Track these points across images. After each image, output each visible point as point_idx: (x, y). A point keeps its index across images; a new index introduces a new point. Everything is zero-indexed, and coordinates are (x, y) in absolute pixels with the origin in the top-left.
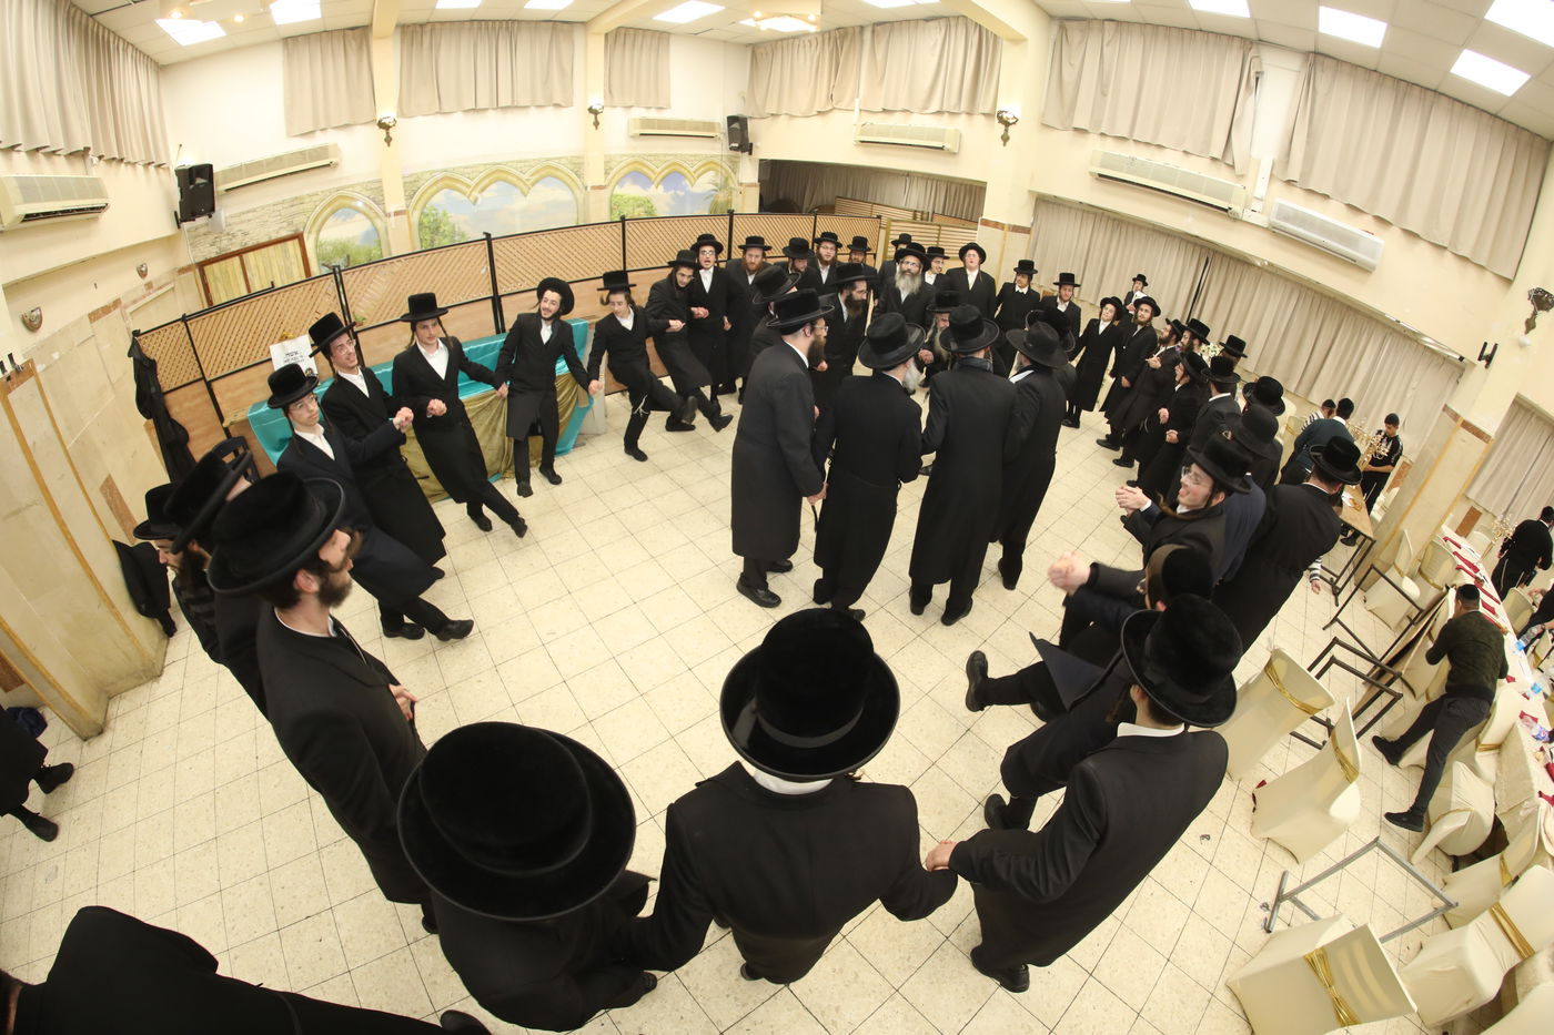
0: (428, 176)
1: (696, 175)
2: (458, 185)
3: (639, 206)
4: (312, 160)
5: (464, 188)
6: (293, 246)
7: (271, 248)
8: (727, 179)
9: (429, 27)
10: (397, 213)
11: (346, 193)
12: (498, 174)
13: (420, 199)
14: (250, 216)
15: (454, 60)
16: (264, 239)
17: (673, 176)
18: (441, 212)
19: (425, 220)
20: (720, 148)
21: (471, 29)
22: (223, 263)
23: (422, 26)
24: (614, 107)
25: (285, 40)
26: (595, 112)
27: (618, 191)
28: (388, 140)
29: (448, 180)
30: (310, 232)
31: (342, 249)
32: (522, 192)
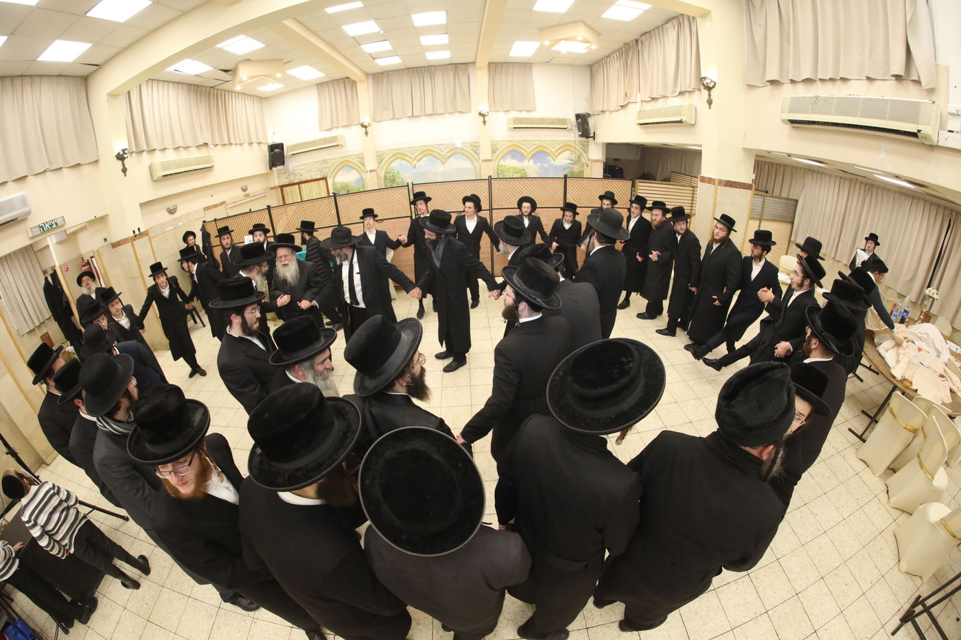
0: (389, 152)
1: (556, 154)
2: (406, 157)
3: (516, 173)
4: (330, 143)
5: (408, 159)
6: (322, 183)
7: (313, 183)
8: (579, 157)
9: (386, 74)
10: (371, 171)
11: (348, 159)
12: (427, 152)
13: (385, 164)
14: (304, 167)
15: (400, 90)
16: (309, 178)
17: (540, 154)
18: (396, 172)
19: (388, 175)
20: (573, 136)
21: (408, 73)
22: (291, 187)
23: (382, 73)
24: (497, 111)
25: (317, 85)
26: (484, 116)
27: (502, 163)
28: (366, 133)
29: (399, 155)
30: (330, 177)
31: (345, 186)
32: (442, 162)
